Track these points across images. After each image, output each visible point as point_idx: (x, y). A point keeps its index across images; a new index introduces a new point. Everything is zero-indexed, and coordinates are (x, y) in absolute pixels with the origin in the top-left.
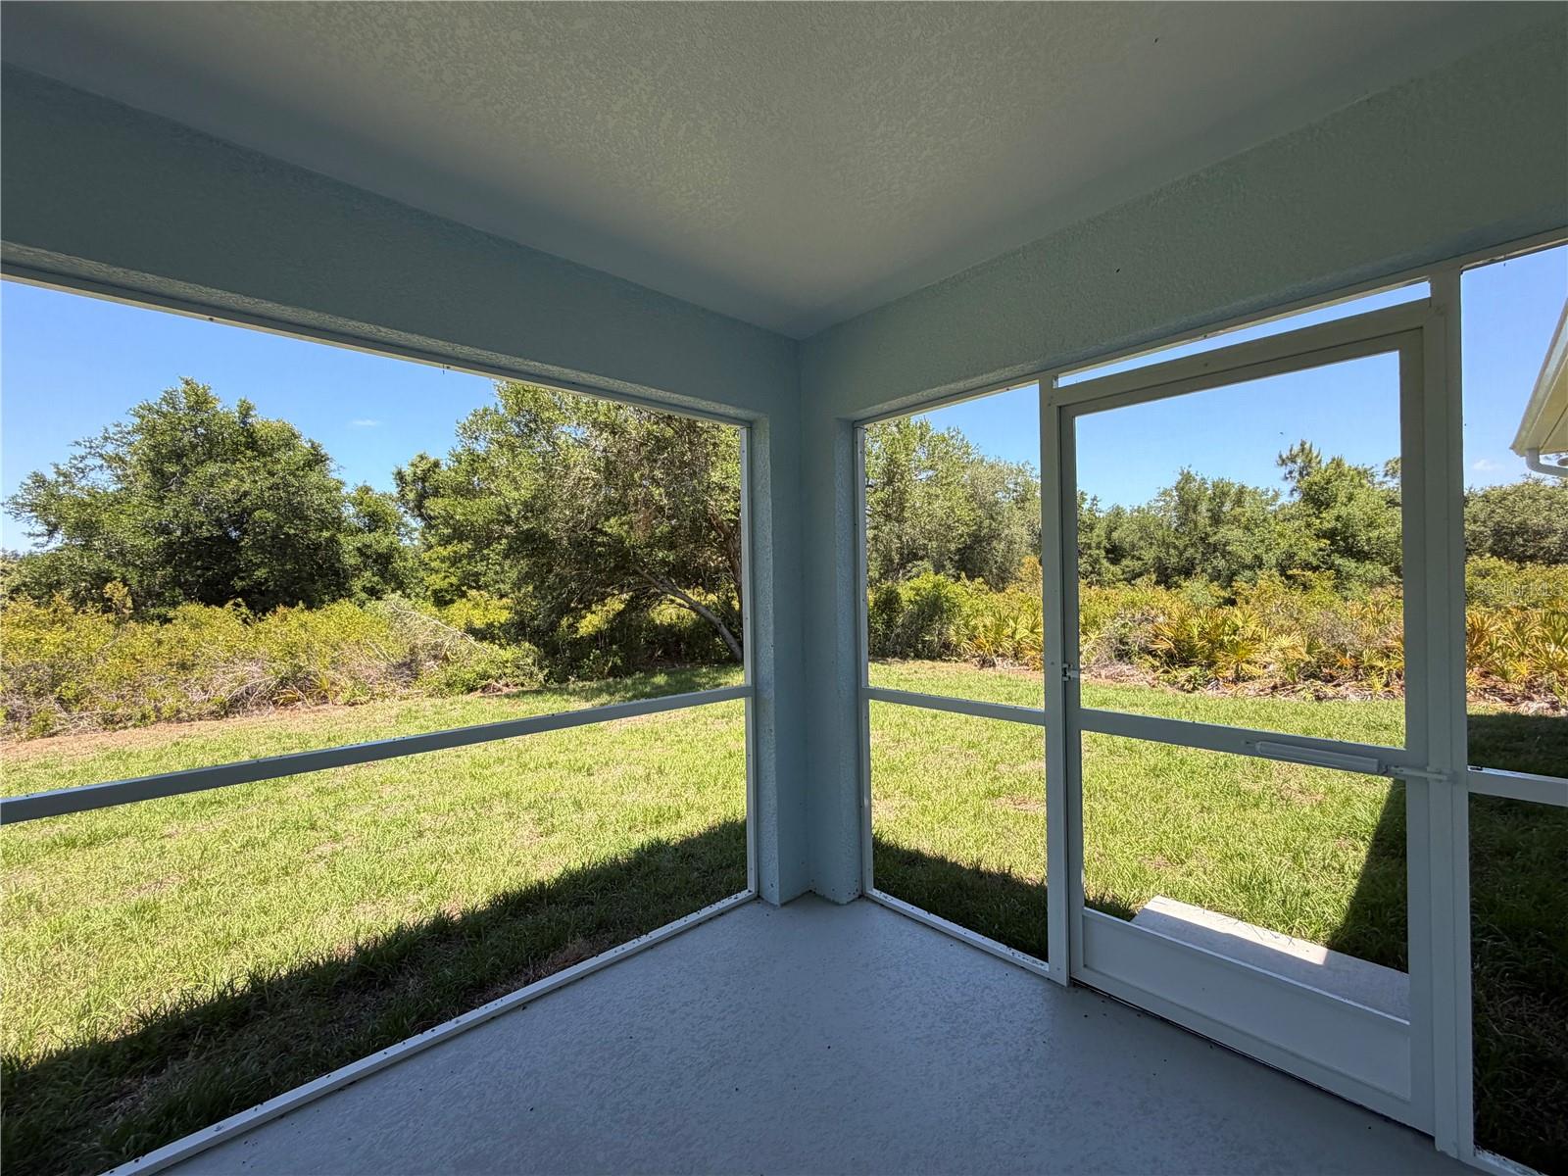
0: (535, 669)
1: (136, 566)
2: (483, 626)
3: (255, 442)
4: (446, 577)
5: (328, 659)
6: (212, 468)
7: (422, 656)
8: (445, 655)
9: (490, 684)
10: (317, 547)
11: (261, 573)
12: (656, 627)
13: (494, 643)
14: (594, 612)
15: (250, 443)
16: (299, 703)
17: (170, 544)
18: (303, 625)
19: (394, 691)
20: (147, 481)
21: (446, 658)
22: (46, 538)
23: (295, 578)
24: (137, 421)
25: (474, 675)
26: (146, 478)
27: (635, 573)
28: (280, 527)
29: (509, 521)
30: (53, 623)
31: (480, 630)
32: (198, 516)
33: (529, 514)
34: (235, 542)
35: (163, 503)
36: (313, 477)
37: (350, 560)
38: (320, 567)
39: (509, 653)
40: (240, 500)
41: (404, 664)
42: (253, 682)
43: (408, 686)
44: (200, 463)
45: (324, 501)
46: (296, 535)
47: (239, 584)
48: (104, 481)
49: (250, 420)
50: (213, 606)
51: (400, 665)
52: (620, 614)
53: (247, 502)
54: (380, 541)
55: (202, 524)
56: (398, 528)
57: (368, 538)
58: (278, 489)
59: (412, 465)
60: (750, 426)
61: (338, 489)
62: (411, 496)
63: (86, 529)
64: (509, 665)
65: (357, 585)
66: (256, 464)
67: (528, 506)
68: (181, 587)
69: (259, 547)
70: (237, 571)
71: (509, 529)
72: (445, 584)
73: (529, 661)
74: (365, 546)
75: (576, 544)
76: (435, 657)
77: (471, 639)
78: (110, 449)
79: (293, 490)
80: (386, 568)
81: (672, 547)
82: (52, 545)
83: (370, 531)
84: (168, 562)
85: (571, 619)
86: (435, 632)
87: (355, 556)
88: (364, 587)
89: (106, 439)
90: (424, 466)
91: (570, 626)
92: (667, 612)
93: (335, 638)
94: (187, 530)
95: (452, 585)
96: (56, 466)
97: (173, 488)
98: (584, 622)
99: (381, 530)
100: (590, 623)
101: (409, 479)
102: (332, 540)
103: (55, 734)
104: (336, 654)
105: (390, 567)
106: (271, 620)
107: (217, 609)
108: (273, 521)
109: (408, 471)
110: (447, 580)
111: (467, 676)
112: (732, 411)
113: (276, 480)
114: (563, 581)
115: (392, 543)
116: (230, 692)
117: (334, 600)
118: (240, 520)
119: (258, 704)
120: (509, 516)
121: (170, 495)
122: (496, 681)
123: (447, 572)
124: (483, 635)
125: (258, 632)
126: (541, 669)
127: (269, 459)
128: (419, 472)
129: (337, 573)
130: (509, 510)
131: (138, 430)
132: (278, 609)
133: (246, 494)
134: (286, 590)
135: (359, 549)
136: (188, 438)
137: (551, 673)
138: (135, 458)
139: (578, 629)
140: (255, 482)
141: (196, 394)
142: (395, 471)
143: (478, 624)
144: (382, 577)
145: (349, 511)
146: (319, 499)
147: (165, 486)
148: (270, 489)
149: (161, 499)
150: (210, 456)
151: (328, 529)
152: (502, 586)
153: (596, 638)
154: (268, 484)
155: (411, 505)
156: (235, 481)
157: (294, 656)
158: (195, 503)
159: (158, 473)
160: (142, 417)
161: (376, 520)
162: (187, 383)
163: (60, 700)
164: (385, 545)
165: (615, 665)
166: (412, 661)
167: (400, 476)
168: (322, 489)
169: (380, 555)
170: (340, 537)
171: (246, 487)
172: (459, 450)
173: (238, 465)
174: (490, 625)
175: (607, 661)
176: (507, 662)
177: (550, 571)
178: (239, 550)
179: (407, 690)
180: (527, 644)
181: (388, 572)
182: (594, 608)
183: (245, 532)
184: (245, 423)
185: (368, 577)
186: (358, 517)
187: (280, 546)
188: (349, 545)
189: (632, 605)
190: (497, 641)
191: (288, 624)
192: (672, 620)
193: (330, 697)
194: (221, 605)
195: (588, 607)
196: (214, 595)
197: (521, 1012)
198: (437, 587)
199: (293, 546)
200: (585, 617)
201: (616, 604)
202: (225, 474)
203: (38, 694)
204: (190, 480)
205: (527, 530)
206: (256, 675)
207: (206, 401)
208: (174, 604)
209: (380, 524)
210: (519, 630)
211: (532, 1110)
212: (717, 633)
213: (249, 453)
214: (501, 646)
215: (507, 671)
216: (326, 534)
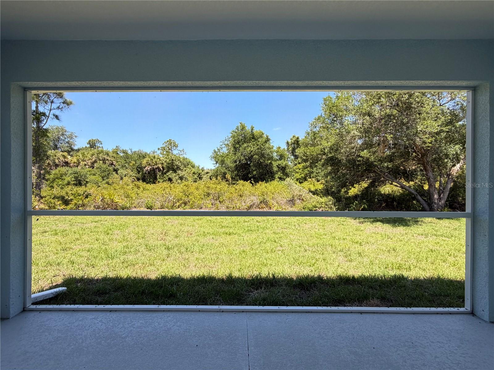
0: (333, 206)
1: (230, 171)
2: (314, 190)
3: (254, 137)
4: (300, 174)
5: (271, 197)
6: (245, 145)
7: (296, 198)
8: (303, 198)
9: (317, 210)
10: (267, 165)
11: (255, 173)
12: (381, 195)
13: (318, 196)
14: (355, 187)
15: (253, 137)
16: (265, 209)
17: (236, 165)
18: (266, 187)
19: (288, 208)
20: (233, 150)
21: (303, 200)
22: (216, 165)
23: (262, 174)
24: (231, 135)
25: (312, 206)
26: (232, 149)
27: (375, 172)
28: (259, 160)
29: (324, 154)
30: (218, 183)
31: (312, 191)
32: (242, 158)
33: (332, 151)
34: (249, 164)
35: (235, 155)
36: (267, 145)
37: (275, 169)
38: (268, 171)
39: (324, 199)
40: (251, 153)
41: (291, 200)
42: (254, 201)
43: (292, 207)
44: (243, 144)
45: (269, 152)
46: (262, 162)
47: (250, 176)
48: (225, 150)
49: (253, 131)
50: (245, 181)
51: (290, 201)
52: (366, 188)
53: (252, 154)
54: (283, 163)
55: (243, 160)
56: (287, 159)
57: (280, 162)
58: (259, 149)
59: (291, 139)
60: (474, 89)
61: (272, 148)
62: (291, 149)
63: (223, 162)
64: (323, 204)
65: (277, 176)
66: (254, 143)
67: (331, 148)
68: (238, 176)
69: (254, 166)
70: (250, 172)
71: (324, 157)
72: (300, 177)
73: (331, 203)
74: (279, 165)
75: (349, 161)
76: (300, 199)
77: (311, 194)
78: (226, 143)
79: (262, 149)
80: (284, 171)
81: (391, 161)
82: (217, 166)
83: (280, 160)
84: (236, 170)
85: (345, 189)
86: (300, 191)
87: (276, 168)
88: (278, 177)
89: (226, 140)
90: (294, 139)
91: (345, 192)
92: (387, 189)
93: (273, 191)
94: (240, 161)
95: (302, 177)
96: (217, 148)
97: (237, 151)
98: (350, 191)
99: (283, 159)
100: (354, 191)
101: (290, 144)
102: (271, 163)
103: (219, 209)
104: (273, 196)
105: (285, 171)
106: (258, 185)
107: (246, 182)
108: (258, 158)
109: (290, 141)
110: (301, 175)
111: (310, 206)
112: (464, 83)
113: (259, 147)
114: (344, 175)
115: (286, 164)
116: (250, 203)
117: (271, 181)
118: (251, 158)
119: (255, 208)
120: (324, 152)
121: (237, 153)
122: (319, 209)
123: (301, 173)
124: (315, 193)
125: (256, 188)
126: (335, 206)
127: (257, 141)
128: (293, 141)
129: (271, 173)
130: (324, 150)
131: (232, 137)
132: (259, 182)
133: (252, 151)
134: (260, 178)
135: (277, 166)
136: (240, 138)
137: (338, 208)
138: (231, 144)
139: (348, 193)
140: (254, 148)
141: (242, 126)
142: (286, 141)
143: (313, 189)
144: (283, 174)
145: (275, 154)
146: (268, 151)
147: (236, 151)
148: (257, 149)
149: (235, 154)
150: (245, 142)
151: (270, 160)
152: (318, 178)
153: (356, 197)
154: (257, 148)
155: (290, 152)
156: (250, 148)
157: (264, 195)
158: (242, 155)
159: (234, 147)
160: (232, 134)
161: (282, 157)
162: (241, 123)
163: (220, 202)
164: (284, 164)
165: (364, 207)
166: (293, 200)
167: (288, 143)
168: (269, 148)
169: (282, 167)
170: (273, 162)
171: (252, 149)
172: (309, 131)
173: (250, 144)
174: (316, 190)
175: (361, 206)
176: (323, 203)
177: (338, 171)
178: (250, 166)
179: (292, 209)
180: (330, 197)
181: (284, 172)
182: (355, 185)
183: (251, 162)
184: (252, 132)
185: (280, 174)
186: (277, 156)
187: (259, 165)
188: (275, 164)
189: (372, 185)
190: (319, 195)
191: (262, 186)
192: (389, 192)
193: (272, 208)
194: (247, 181)
195: (353, 186)
196: (245, 179)
197: (360, 315)
198: (298, 178)
199: (262, 165)
200: (351, 189)
201: (365, 185)
202: (248, 146)
203: (216, 200)
204: (241, 149)
205: (331, 156)
206: (255, 200)
207: (244, 128)
208: (237, 181)
209: (283, 158)
210: (326, 192)
211: (374, 348)
212: (414, 198)
213: (253, 140)
214: (321, 197)
215: (323, 206)
216: (269, 161)
